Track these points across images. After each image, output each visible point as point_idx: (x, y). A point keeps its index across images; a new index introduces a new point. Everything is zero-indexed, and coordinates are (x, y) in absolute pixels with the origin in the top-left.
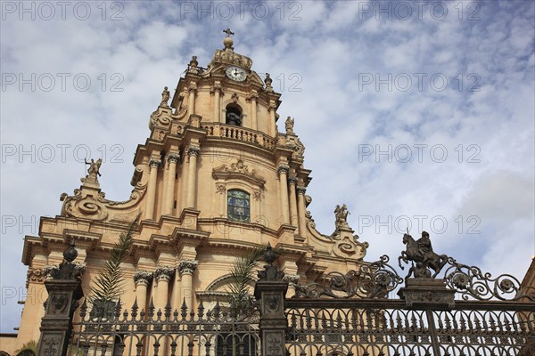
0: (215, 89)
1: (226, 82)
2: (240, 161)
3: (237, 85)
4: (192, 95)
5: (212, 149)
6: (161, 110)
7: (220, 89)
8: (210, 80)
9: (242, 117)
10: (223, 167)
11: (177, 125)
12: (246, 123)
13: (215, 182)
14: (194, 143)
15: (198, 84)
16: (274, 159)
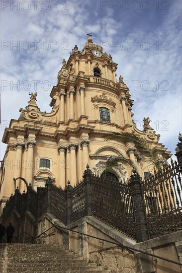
0: (88, 60)
1: (92, 57)
2: (104, 94)
3: (97, 59)
4: (77, 63)
5: (90, 88)
6: (63, 70)
7: (90, 60)
8: (85, 56)
10: (96, 96)
11: (72, 77)
12: (103, 76)
13: (93, 103)
14: (82, 85)
15: (80, 58)
16: (118, 94)
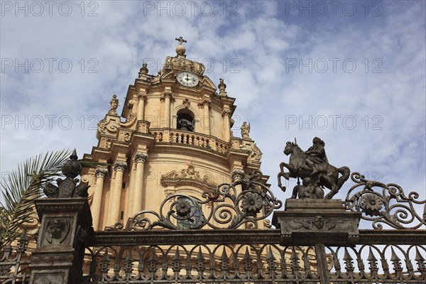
0: (165, 95)
1: (177, 87)
2: (191, 167)
3: (188, 91)
4: (141, 102)
5: (160, 155)
6: (108, 118)
7: (170, 95)
8: (161, 86)
9: (194, 123)
10: (173, 173)
11: (125, 132)
12: (198, 128)
13: (164, 189)
14: (142, 150)
15: (148, 91)
16: (228, 164)
